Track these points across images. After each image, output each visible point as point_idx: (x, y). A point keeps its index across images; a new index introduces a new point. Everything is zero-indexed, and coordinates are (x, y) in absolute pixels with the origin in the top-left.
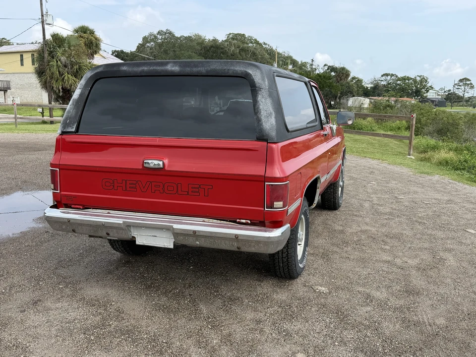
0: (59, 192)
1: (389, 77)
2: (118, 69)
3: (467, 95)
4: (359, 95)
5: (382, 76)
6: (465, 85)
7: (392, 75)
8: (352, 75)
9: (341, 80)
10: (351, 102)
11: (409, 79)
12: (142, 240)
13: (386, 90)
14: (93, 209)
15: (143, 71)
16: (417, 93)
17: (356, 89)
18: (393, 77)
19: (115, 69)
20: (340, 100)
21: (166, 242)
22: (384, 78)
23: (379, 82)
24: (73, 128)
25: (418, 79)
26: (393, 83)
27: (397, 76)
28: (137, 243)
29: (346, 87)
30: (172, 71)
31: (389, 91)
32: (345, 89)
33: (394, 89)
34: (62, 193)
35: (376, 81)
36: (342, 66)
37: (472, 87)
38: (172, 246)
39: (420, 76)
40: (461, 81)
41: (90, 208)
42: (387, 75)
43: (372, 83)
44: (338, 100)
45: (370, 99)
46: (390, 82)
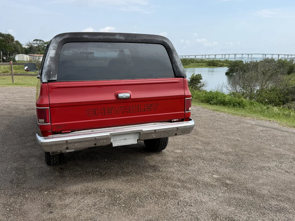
0: (50, 124)
1: (39, 42)
2: (81, 37)
4: (22, 53)
5: (34, 41)
7: (40, 41)
8: (15, 40)
9: (8, 42)
10: (17, 57)
12: (117, 143)
13: (38, 50)
14: (78, 131)
15: (100, 38)
17: (20, 49)
18: (41, 42)
19: (79, 36)
20: (10, 56)
21: (132, 141)
22: (35, 42)
23: (32, 44)
24: (55, 77)
26: (42, 46)
27: (43, 41)
28: (114, 145)
29: (13, 48)
30: (120, 40)
31: (40, 50)
32: (13, 49)
33: (43, 49)
34: (52, 124)
35: (30, 44)
36: (8, 33)
38: (136, 142)
41: (76, 131)
42: (37, 40)
43: (28, 45)
44: (9, 56)
45: (30, 55)
46: (39, 45)
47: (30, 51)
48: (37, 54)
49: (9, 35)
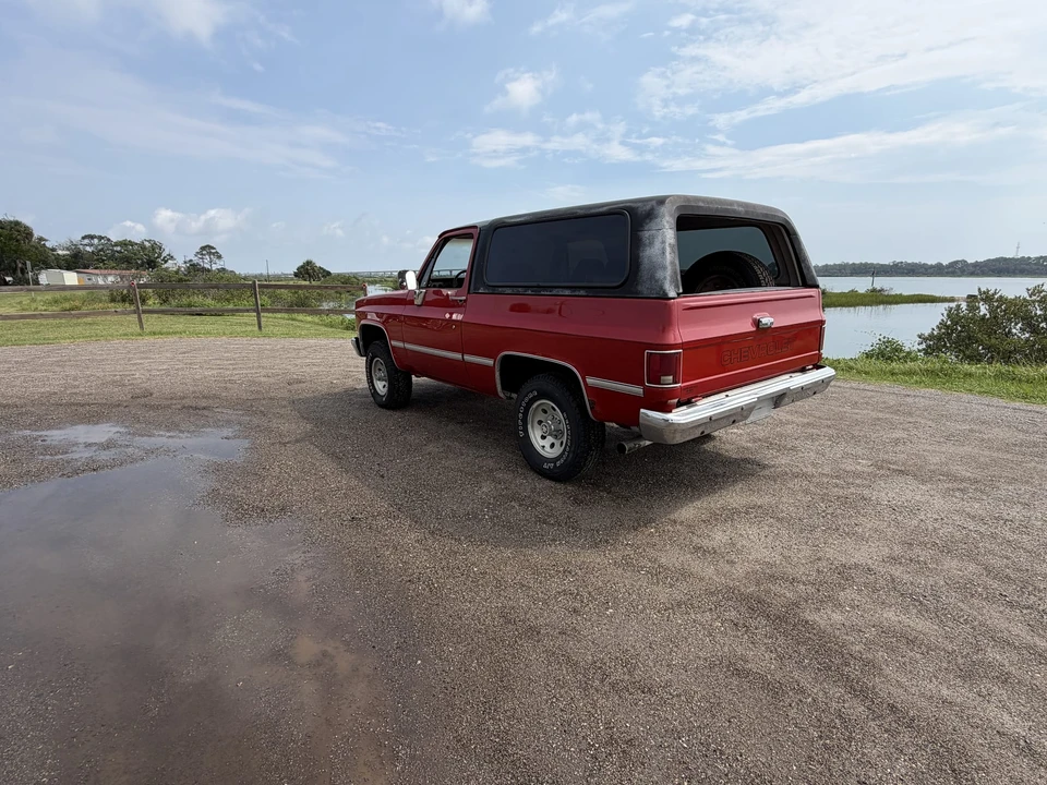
1: (96, 241)
3: (214, 267)
4: (60, 267)
5: (83, 238)
6: (210, 253)
7: (100, 238)
8: (36, 236)
9: (17, 241)
10: (44, 277)
11: (132, 244)
13: (97, 260)
16: (151, 264)
18: (103, 241)
20: (23, 275)
22: (86, 241)
23: (80, 247)
25: (147, 244)
26: (106, 250)
27: (109, 240)
31: (103, 260)
33: (112, 258)
35: (74, 245)
36: (12, 219)
37: (219, 257)
39: (149, 241)
40: (203, 248)
42: (92, 237)
43: (68, 249)
44: (20, 275)
45: (77, 272)
46: (100, 247)
47: (75, 261)
48: (96, 268)
49: (17, 223)
